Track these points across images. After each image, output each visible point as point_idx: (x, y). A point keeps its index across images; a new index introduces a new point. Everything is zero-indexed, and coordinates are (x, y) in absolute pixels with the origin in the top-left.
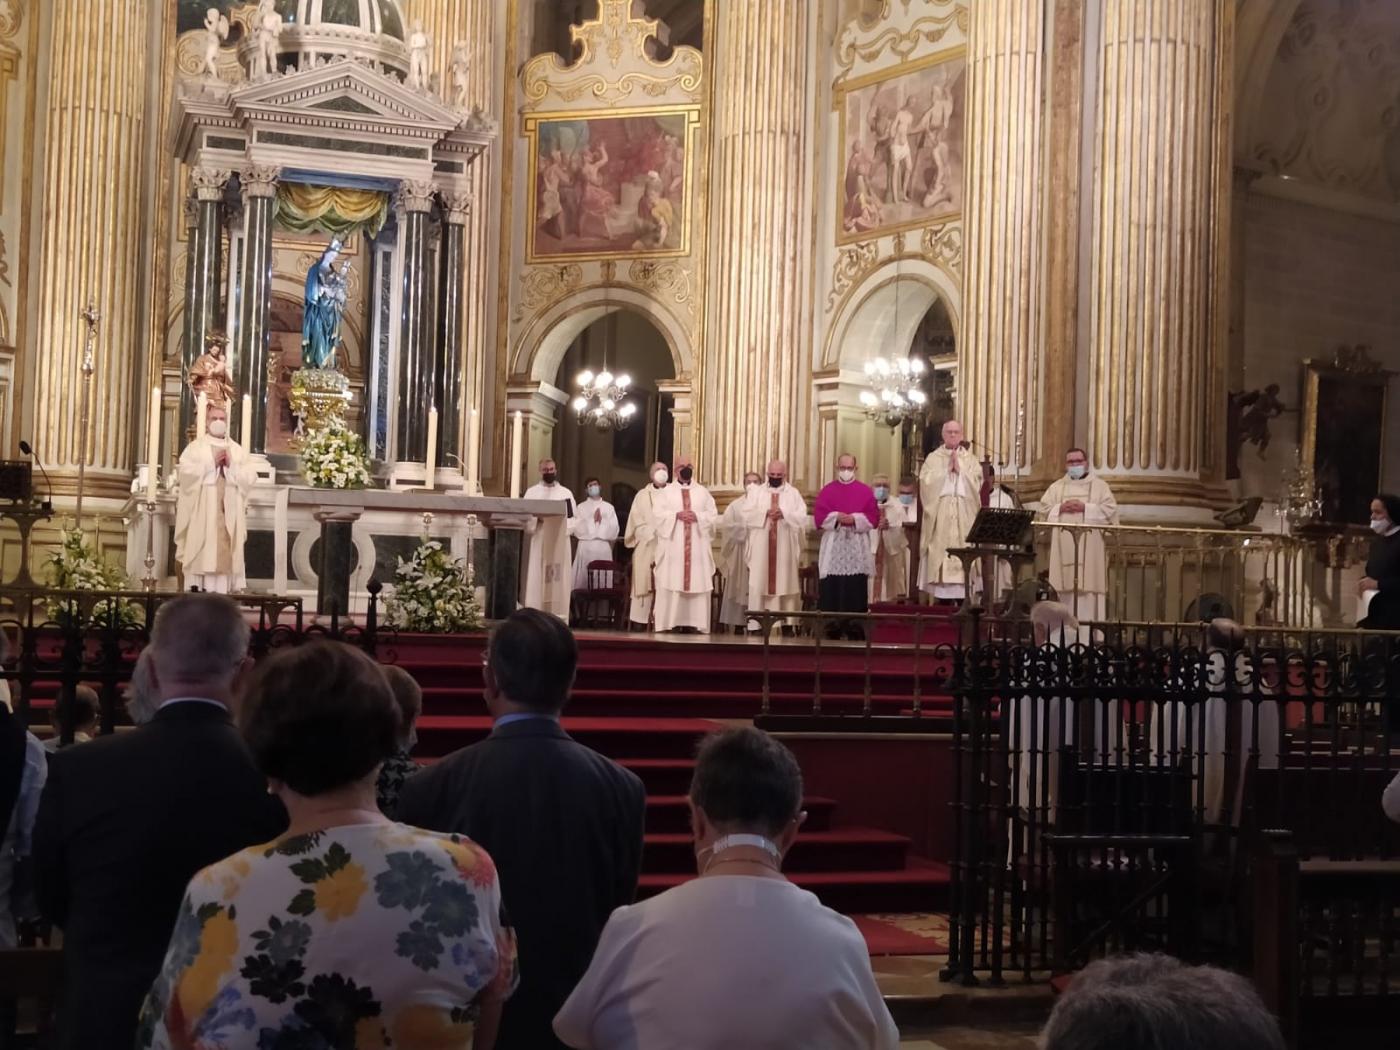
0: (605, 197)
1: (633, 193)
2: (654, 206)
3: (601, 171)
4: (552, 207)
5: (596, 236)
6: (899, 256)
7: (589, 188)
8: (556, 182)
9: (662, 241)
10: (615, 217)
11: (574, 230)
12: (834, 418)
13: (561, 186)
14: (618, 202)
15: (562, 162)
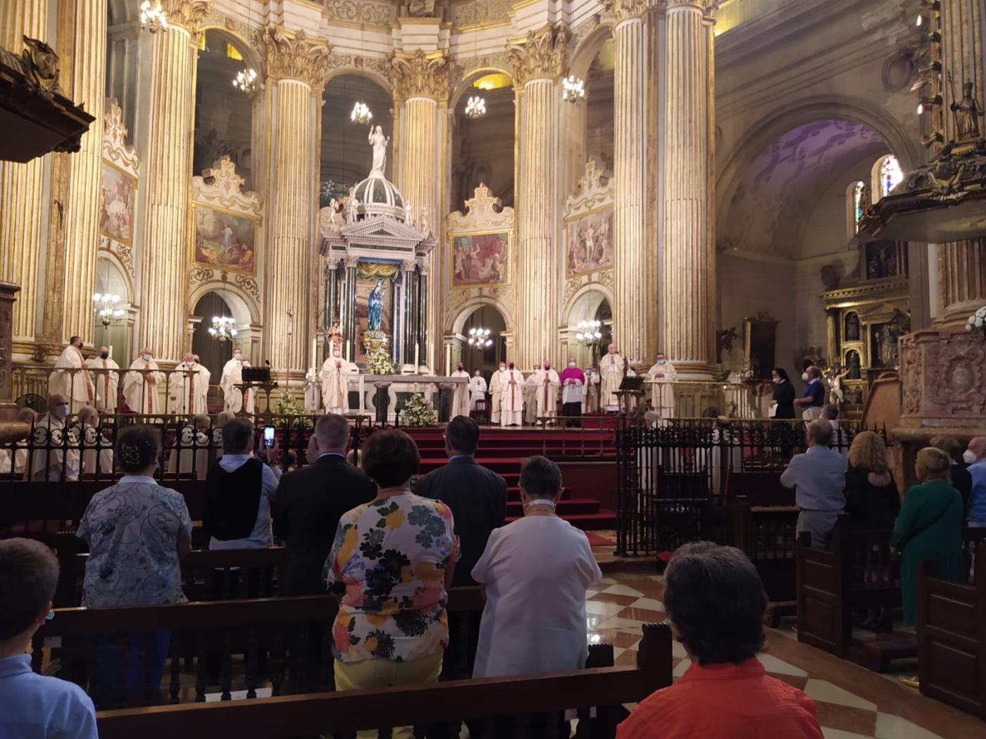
0: (479, 264)
2: (497, 267)
3: (477, 254)
4: (459, 268)
5: (476, 278)
6: (590, 282)
7: (473, 261)
8: (460, 259)
9: (500, 279)
10: (483, 271)
11: (468, 277)
12: (567, 344)
14: (484, 266)
15: (463, 251)
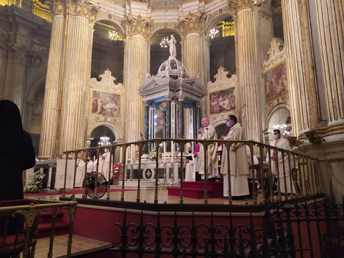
0: (276, 84)
1: (280, 81)
2: (284, 83)
3: (275, 80)
4: (268, 91)
5: (276, 94)
7: (273, 84)
8: (268, 85)
9: (286, 90)
10: (278, 89)
11: (272, 95)
12: (268, 140)
13: (269, 86)
14: (278, 85)
15: (269, 81)
